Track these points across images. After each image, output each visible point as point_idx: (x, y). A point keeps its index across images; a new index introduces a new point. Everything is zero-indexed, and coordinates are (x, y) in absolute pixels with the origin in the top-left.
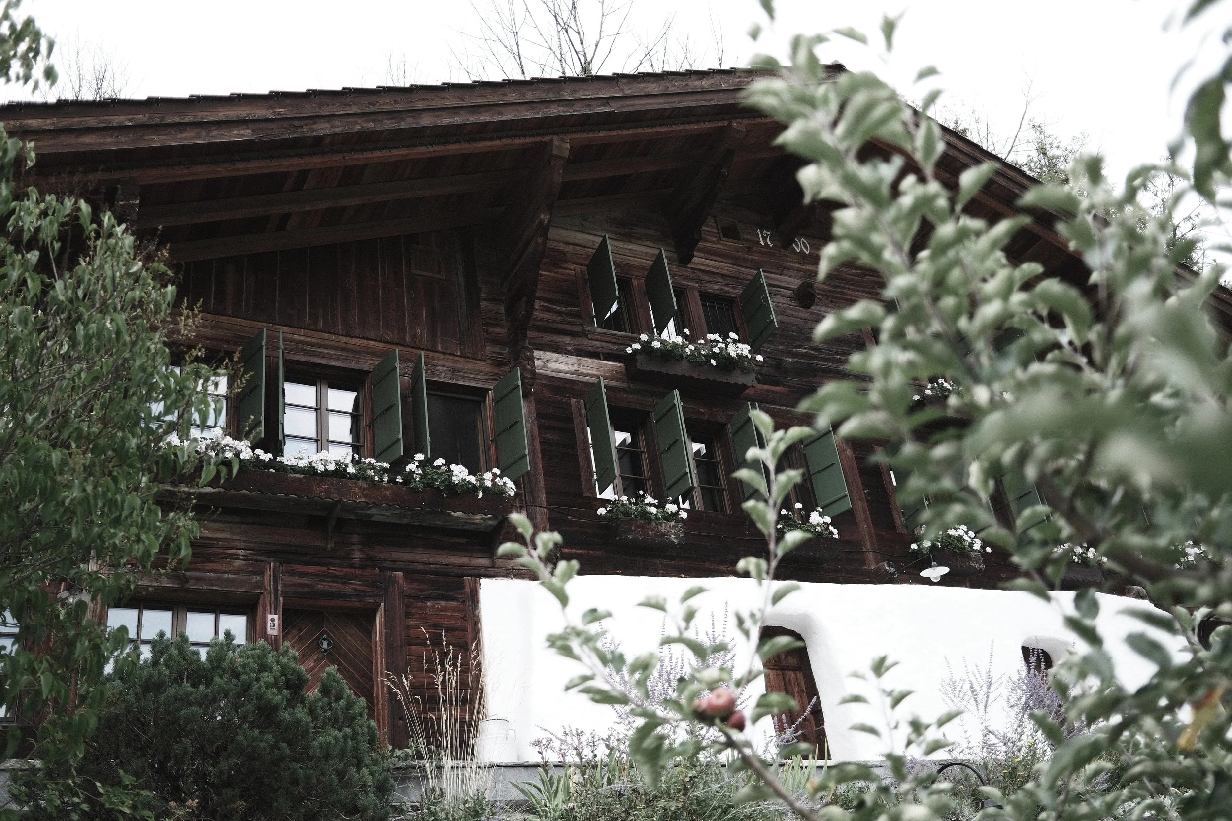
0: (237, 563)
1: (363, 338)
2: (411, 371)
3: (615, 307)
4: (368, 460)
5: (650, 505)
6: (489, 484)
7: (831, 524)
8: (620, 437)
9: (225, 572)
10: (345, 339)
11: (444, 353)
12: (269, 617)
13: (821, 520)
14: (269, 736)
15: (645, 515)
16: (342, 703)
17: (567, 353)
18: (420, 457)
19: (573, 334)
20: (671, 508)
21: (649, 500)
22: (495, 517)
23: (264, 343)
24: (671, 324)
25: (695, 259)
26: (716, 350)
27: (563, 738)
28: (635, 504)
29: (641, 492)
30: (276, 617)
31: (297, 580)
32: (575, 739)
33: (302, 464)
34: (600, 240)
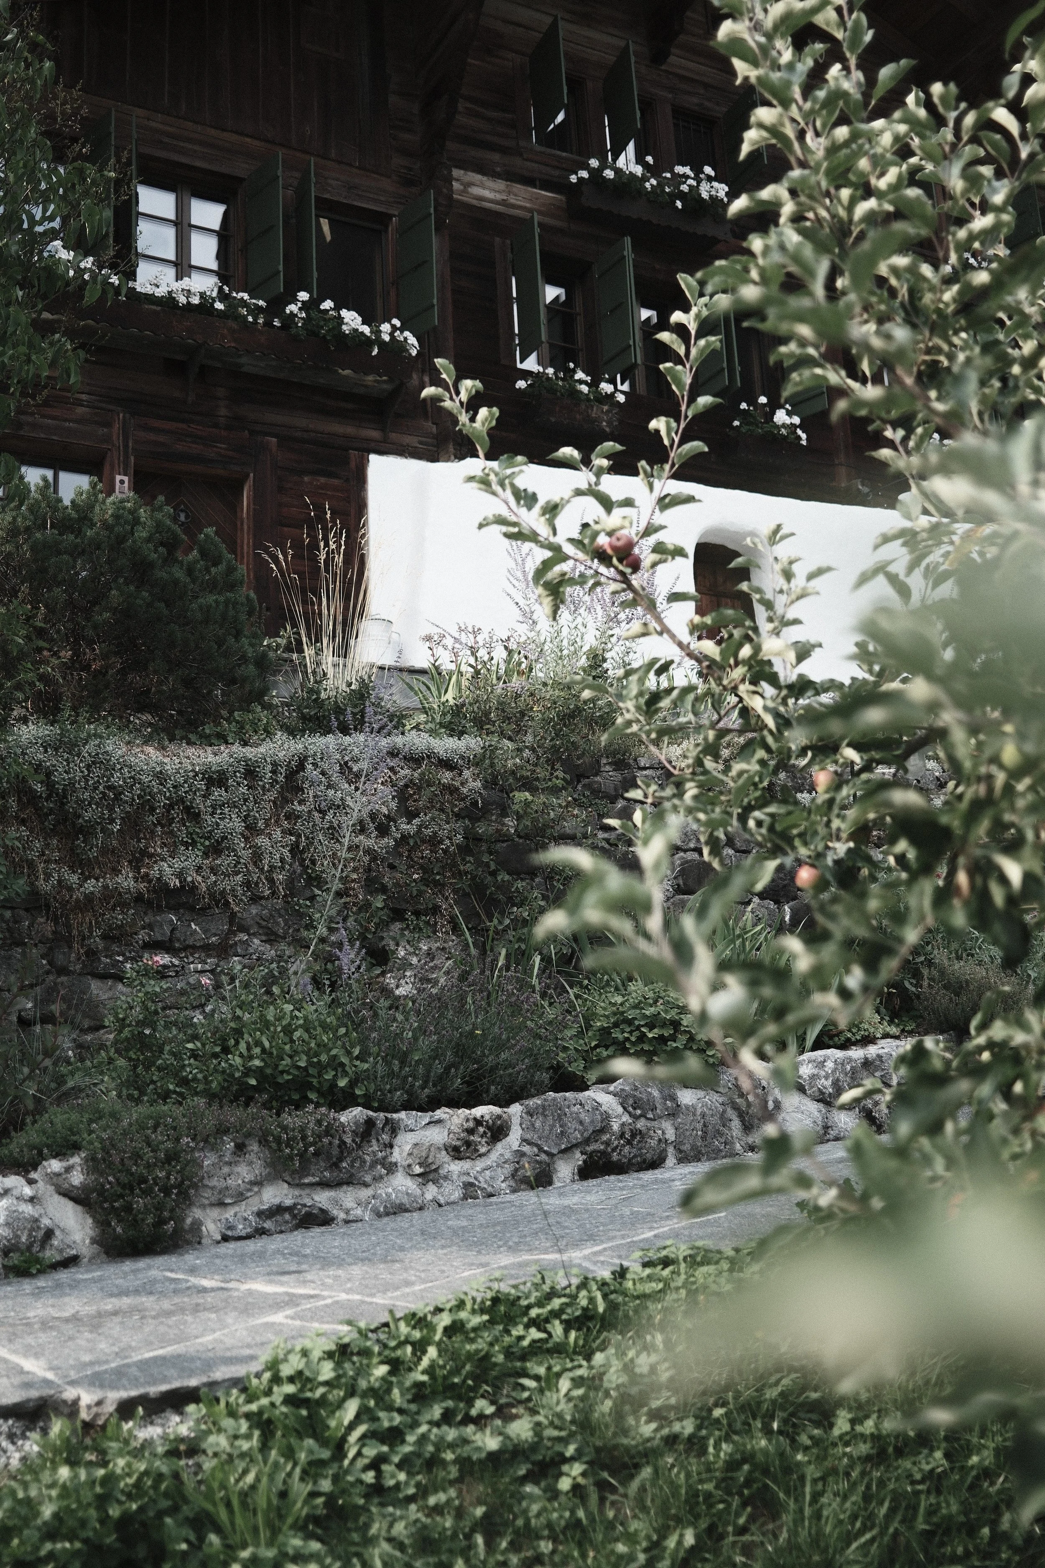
0: (80, 410)
1: (236, 132)
2: (295, 183)
3: (560, 117)
4: (241, 295)
5: (581, 382)
6: (387, 338)
7: (800, 426)
8: (551, 293)
9: (66, 420)
10: (213, 132)
11: (340, 162)
12: (118, 478)
13: (788, 420)
14: (145, 594)
15: (575, 394)
16: (222, 567)
17: (494, 175)
18: (303, 296)
19: (504, 151)
20: (606, 387)
21: (580, 375)
22: (391, 380)
23: (112, 129)
24: (631, 147)
25: (672, 59)
26: (684, 188)
27: (457, 635)
28: (562, 379)
29: (572, 365)
30: (126, 479)
31: (152, 437)
32: (471, 636)
33: (160, 292)
34: (549, 20)
